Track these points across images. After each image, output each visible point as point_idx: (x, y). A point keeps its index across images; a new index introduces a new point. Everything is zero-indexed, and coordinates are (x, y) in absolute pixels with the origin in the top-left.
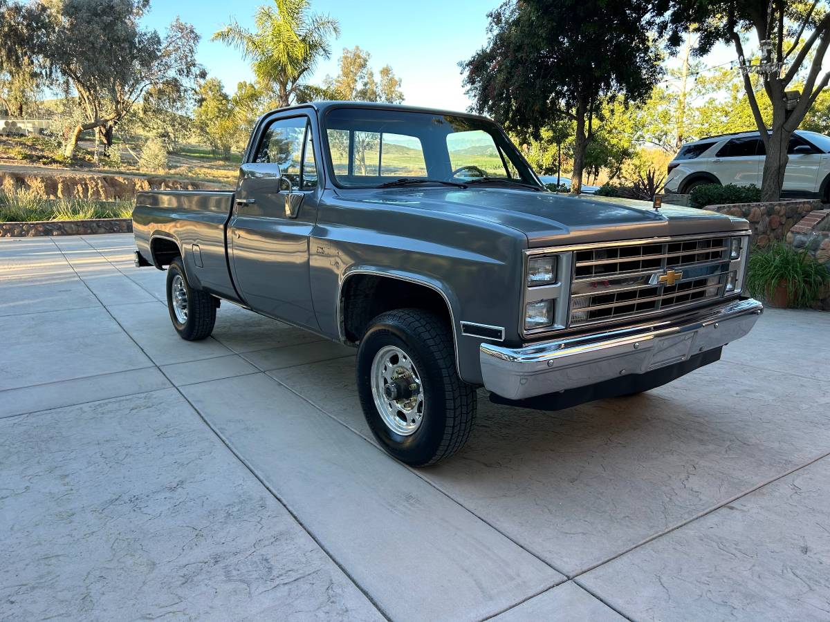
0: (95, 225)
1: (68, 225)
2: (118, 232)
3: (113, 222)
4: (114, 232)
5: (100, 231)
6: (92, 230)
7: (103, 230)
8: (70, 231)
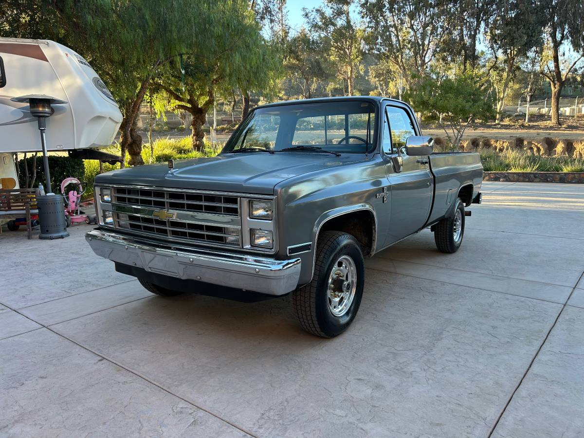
0: (532, 176)
1: (512, 175)
2: (551, 182)
3: (548, 175)
4: (548, 182)
5: (536, 180)
6: (529, 179)
7: (538, 180)
8: (512, 179)
